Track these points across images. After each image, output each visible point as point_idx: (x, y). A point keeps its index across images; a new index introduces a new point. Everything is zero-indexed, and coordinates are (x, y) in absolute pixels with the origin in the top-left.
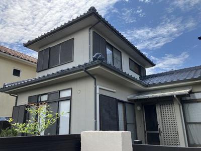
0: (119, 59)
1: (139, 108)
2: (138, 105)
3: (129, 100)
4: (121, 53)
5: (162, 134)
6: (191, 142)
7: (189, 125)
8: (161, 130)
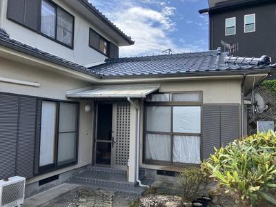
0: (70, 28)
1: (87, 109)
2: (87, 104)
3: (69, 98)
4: (74, 17)
5: (115, 145)
6: (148, 157)
7: (149, 135)
8: (115, 140)
